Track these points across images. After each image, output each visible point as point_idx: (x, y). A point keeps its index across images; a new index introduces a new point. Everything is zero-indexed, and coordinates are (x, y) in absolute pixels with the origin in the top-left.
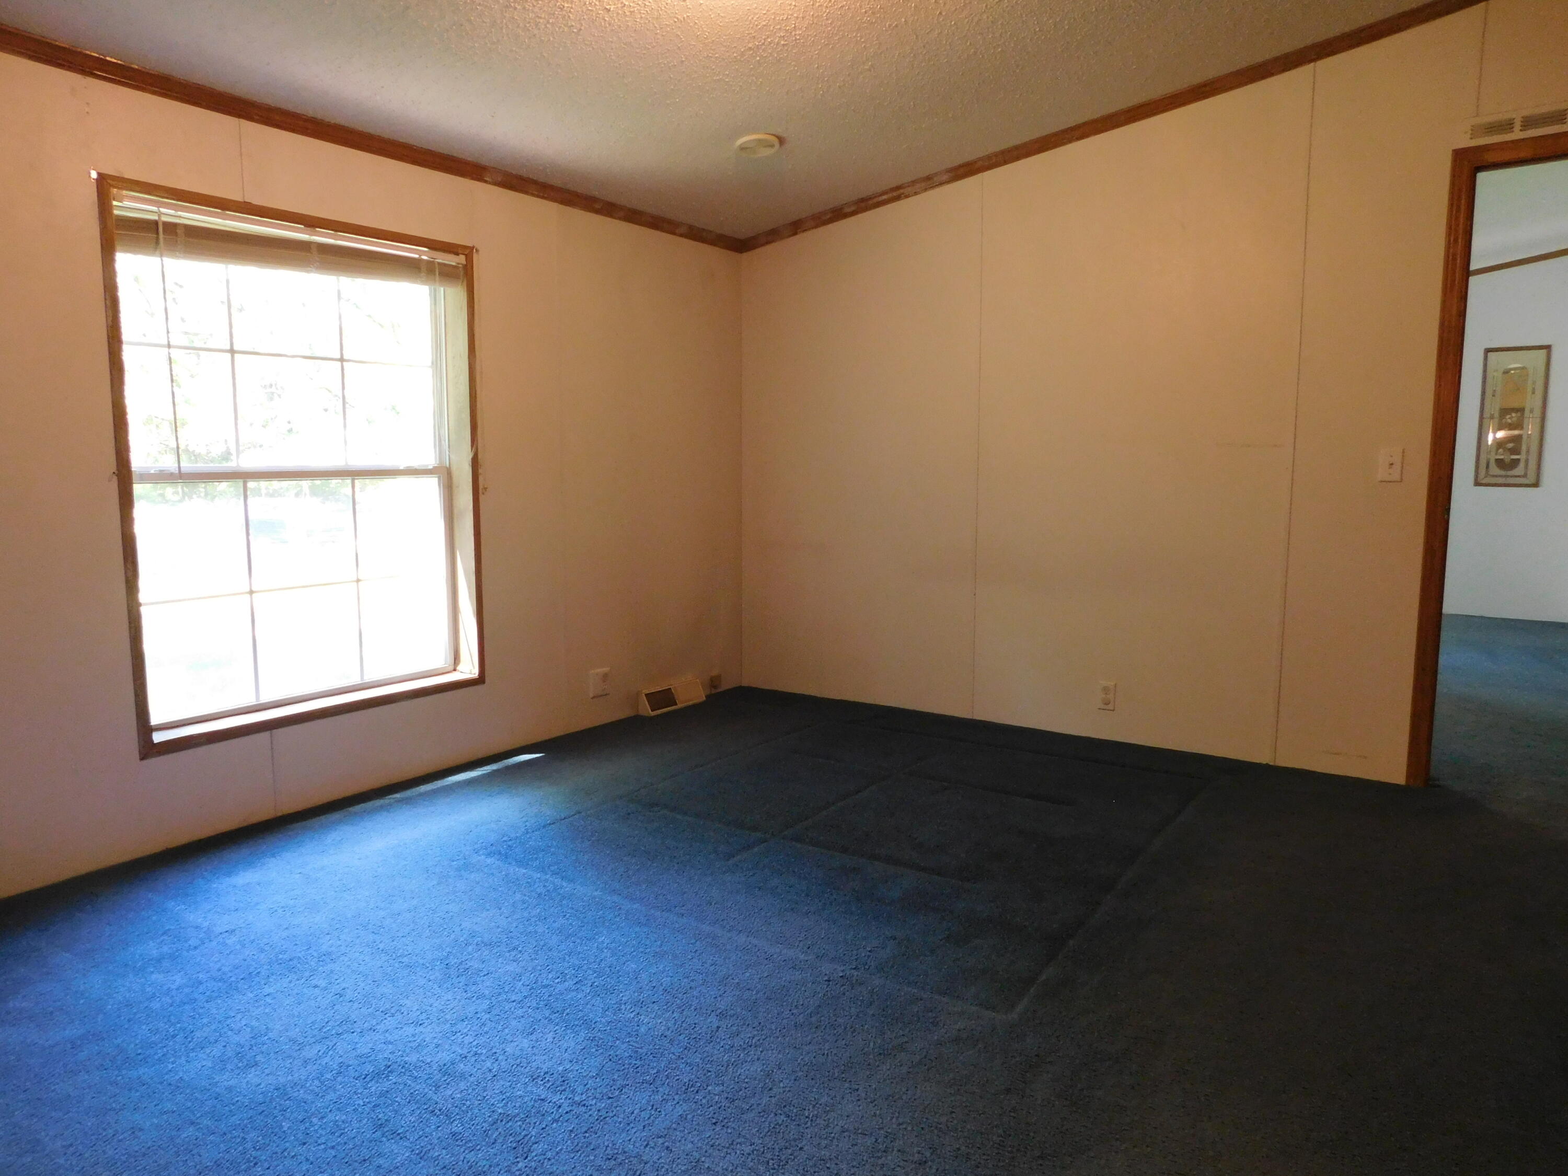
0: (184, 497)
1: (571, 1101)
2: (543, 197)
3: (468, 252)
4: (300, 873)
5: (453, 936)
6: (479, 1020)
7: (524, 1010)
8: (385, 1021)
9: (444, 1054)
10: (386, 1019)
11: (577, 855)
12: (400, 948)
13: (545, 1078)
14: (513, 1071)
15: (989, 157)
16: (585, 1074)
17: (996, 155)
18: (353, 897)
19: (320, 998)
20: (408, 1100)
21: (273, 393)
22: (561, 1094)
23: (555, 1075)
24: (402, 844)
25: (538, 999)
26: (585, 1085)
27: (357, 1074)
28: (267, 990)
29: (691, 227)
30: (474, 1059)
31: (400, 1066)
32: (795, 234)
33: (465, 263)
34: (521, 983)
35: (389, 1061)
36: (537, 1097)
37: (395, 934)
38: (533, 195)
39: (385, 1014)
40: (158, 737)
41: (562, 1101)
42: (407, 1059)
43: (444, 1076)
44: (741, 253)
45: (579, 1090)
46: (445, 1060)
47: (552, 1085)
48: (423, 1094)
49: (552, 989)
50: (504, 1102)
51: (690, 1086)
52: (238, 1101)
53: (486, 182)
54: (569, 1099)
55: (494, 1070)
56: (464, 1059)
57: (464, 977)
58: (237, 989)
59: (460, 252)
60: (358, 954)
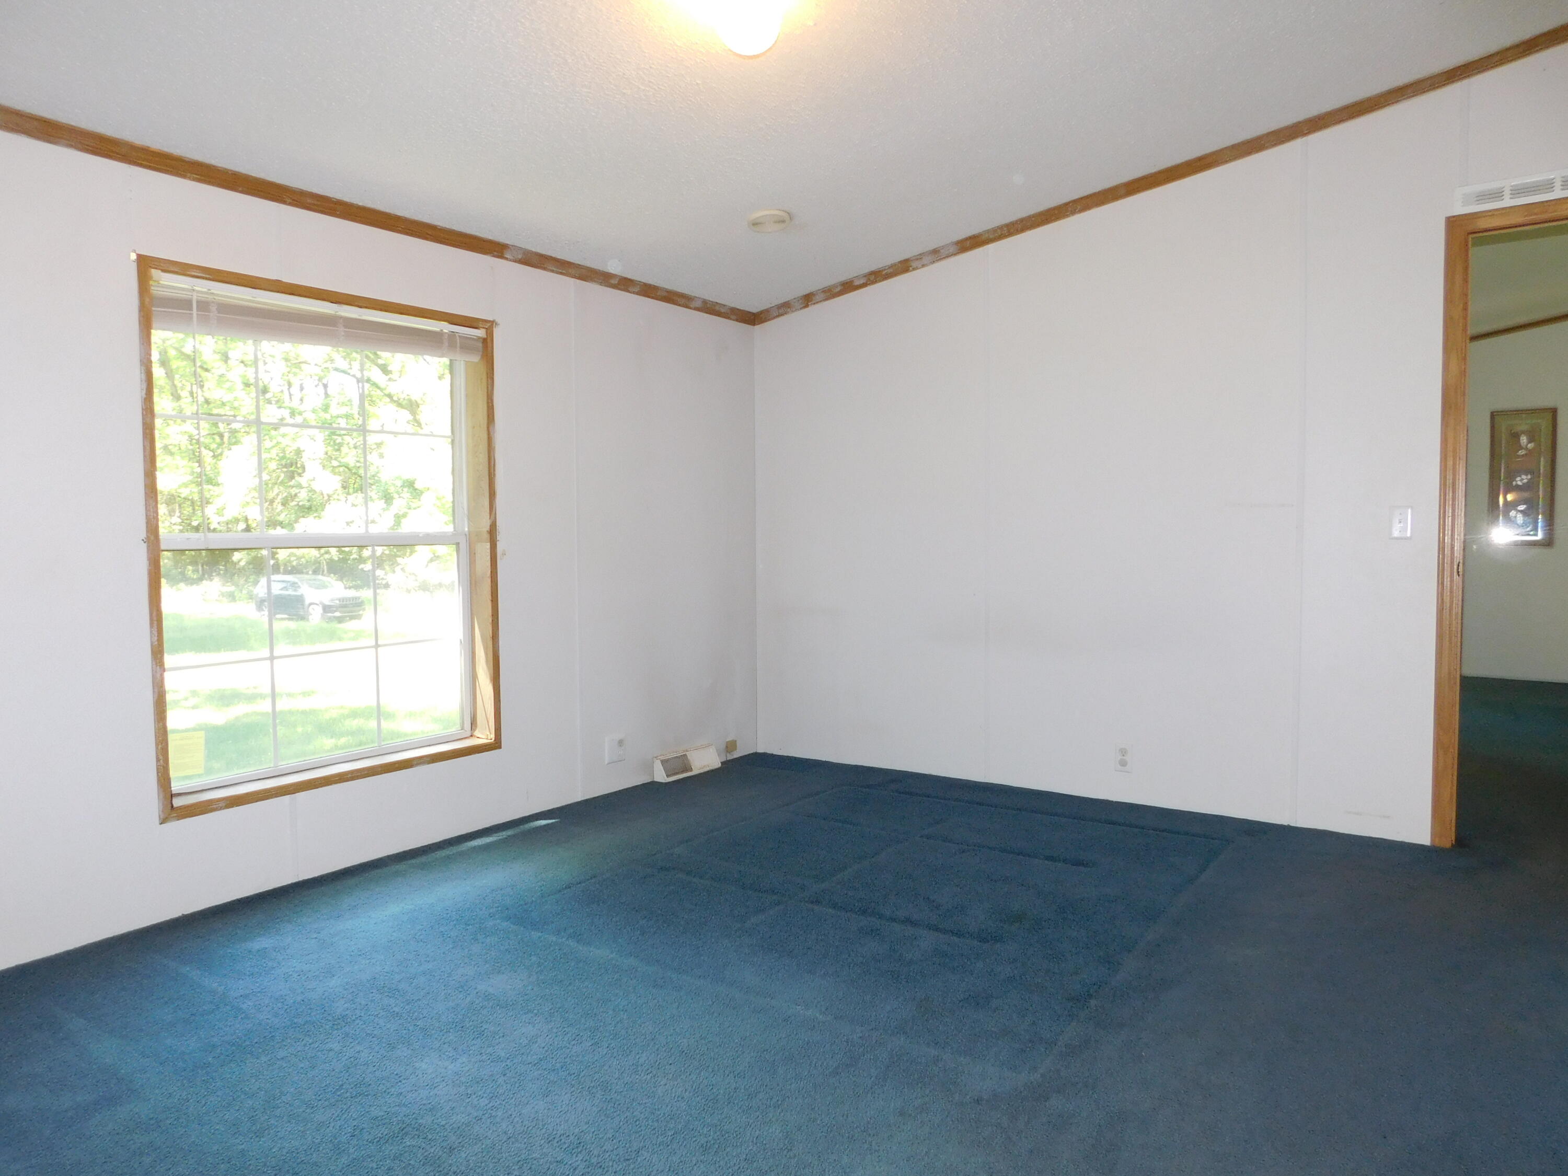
0: (203, 575)
1: (587, 1163)
2: (561, 273)
3: (489, 325)
4: (316, 938)
5: (468, 999)
6: (494, 1082)
7: (540, 1072)
8: (400, 1084)
9: (459, 1116)
10: (400, 1081)
11: (592, 919)
12: (415, 1011)
13: (561, 1140)
14: (528, 1132)
15: (994, 230)
16: (601, 1136)
17: (1001, 228)
18: (368, 961)
19: (335, 1060)
20: (422, 1163)
21: (293, 472)
22: (576, 1156)
23: (572, 1138)
24: (417, 909)
25: (554, 1062)
26: (601, 1148)
27: (371, 1137)
28: (281, 1054)
29: (705, 302)
30: (489, 1121)
31: (414, 1128)
32: (807, 306)
33: (486, 337)
34: (537, 1045)
35: (403, 1123)
36: (553, 1159)
37: (410, 997)
38: (553, 271)
39: (400, 1077)
40: (177, 802)
41: (577, 1164)
42: (421, 1121)
43: (459, 1138)
44: (754, 325)
45: (596, 1152)
46: (459, 1122)
47: (568, 1147)
48: (437, 1157)
49: (569, 1050)
50: (519, 1164)
51: (707, 1148)
52: (250, 1165)
53: (507, 259)
54: (585, 1161)
55: (509, 1132)
56: (479, 1121)
57: (479, 1039)
58: (251, 1053)
59: (481, 326)
60: (373, 1017)
